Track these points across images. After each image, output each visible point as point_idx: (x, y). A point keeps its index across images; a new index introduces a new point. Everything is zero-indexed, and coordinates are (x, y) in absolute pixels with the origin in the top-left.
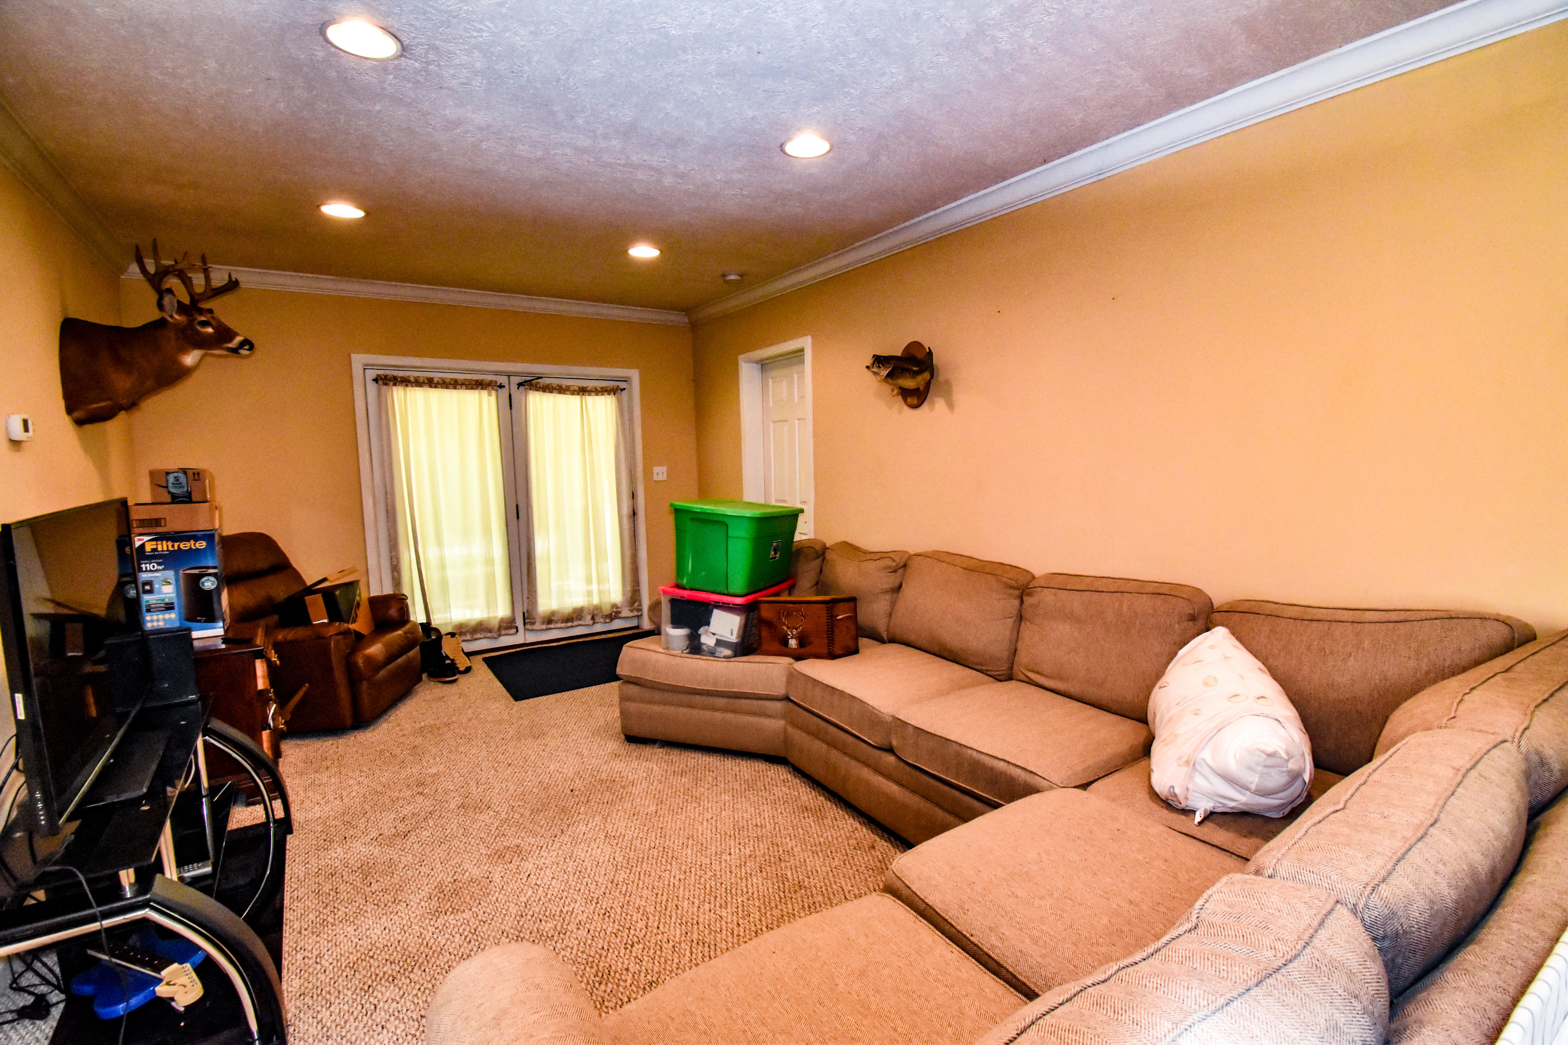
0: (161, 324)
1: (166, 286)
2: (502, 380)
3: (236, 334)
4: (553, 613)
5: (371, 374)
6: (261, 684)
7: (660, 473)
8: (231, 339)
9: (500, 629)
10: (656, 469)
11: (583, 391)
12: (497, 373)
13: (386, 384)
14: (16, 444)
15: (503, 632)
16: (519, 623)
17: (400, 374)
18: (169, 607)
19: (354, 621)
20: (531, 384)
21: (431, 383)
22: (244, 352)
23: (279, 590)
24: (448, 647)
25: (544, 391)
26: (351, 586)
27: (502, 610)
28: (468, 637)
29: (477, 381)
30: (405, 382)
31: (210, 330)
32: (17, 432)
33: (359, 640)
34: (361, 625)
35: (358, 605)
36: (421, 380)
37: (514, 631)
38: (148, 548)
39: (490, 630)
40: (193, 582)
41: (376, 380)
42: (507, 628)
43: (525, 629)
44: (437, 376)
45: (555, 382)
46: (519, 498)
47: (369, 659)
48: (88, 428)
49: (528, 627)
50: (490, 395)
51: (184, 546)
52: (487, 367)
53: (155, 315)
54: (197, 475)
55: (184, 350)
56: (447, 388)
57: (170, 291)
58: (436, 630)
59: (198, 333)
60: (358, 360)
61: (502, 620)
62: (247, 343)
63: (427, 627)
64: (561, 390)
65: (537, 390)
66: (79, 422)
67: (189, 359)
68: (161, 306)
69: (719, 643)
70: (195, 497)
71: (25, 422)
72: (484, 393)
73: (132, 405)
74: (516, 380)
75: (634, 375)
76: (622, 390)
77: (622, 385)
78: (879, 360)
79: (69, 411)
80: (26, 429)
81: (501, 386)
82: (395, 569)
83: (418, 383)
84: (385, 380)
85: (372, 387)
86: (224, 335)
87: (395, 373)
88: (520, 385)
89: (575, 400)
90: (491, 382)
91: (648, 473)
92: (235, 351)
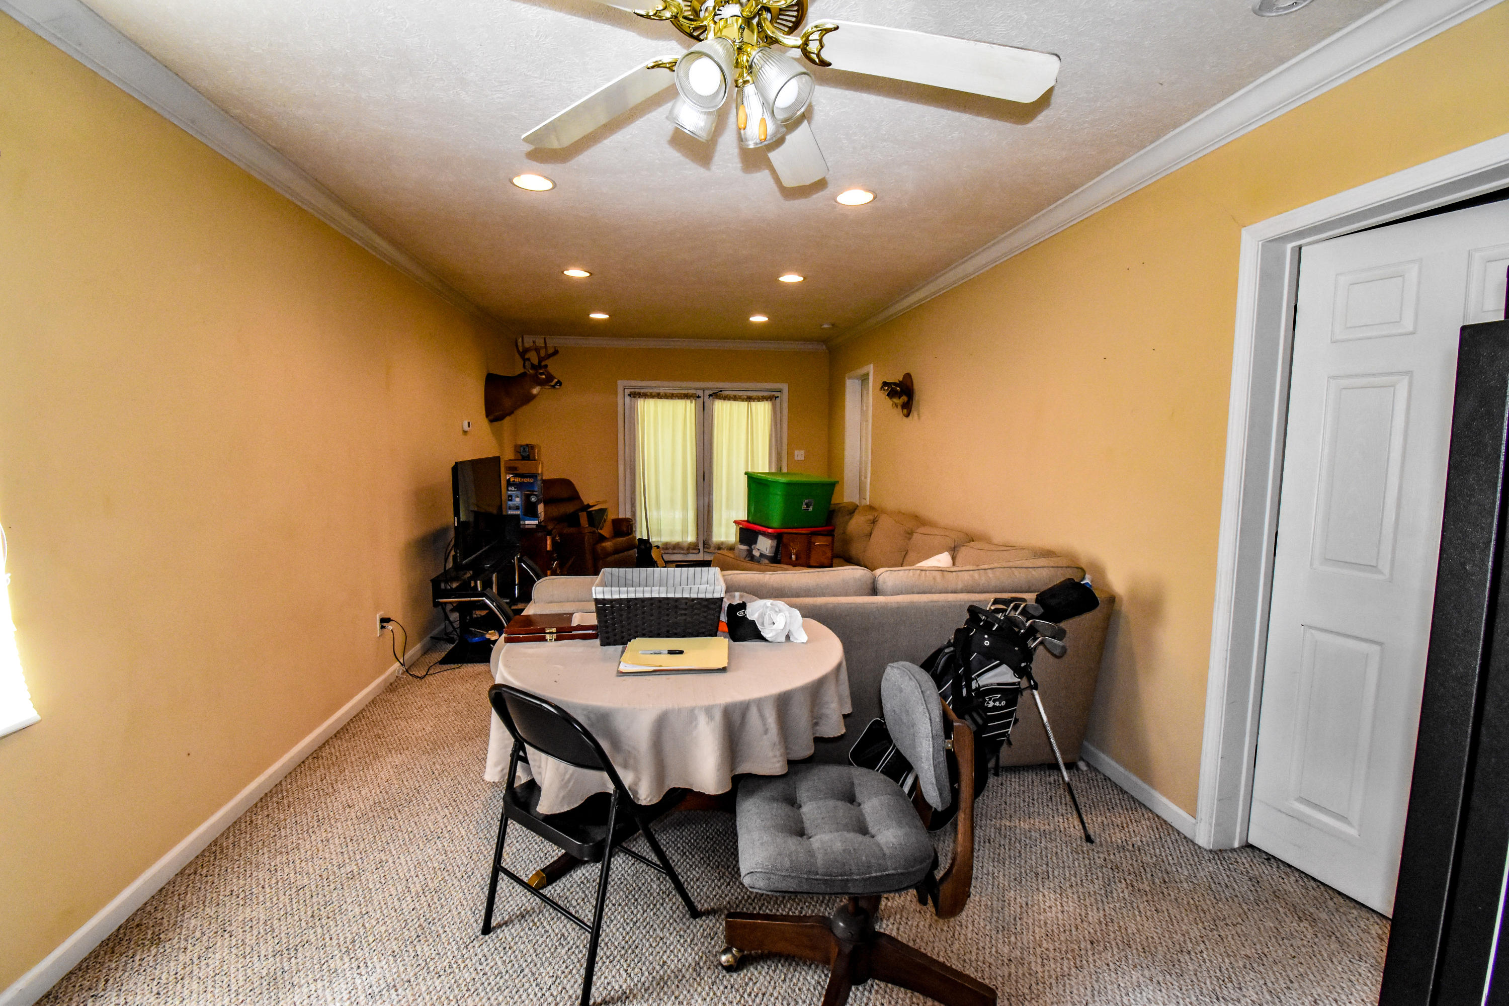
0: (523, 375)
1: (527, 356)
2: (700, 393)
3: (555, 378)
4: (722, 543)
5: (627, 391)
6: (549, 548)
7: (799, 455)
8: (552, 381)
9: (688, 549)
10: (796, 452)
11: (749, 399)
12: (697, 389)
13: (634, 397)
14: (465, 432)
15: (691, 551)
16: (701, 546)
17: (642, 391)
18: (517, 508)
19: (601, 529)
20: (717, 395)
21: (659, 396)
22: (557, 387)
23: (569, 508)
24: (654, 554)
25: (725, 399)
26: (603, 511)
27: (691, 538)
28: (670, 551)
29: (684, 394)
30: (645, 396)
31: (544, 377)
32: (466, 428)
33: (603, 539)
34: (606, 531)
35: (605, 521)
36: (654, 394)
37: (697, 551)
38: (512, 480)
39: (682, 549)
40: (527, 497)
41: (630, 395)
42: (694, 549)
43: (704, 552)
44: (662, 391)
45: (732, 393)
46: (706, 468)
47: (604, 549)
48: (495, 423)
49: (706, 550)
50: (691, 402)
51: (526, 480)
52: (689, 386)
53: (522, 371)
54: (532, 447)
55: (533, 387)
56: (667, 398)
57: (529, 359)
58: (650, 544)
59: (539, 378)
60: (621, 384)
61: (690, 544)
62: (559, 383)
63: (647, 542)
64: (735, 398)
65: (720, 399)
66: (491, 421)
67: (535, 391)
68: (524, 366)
69: (762, 555)
70: (531, 458)
71: (469, 423)
72: (688, 402)
73: (511, 413)
74: (708, 393)
75: (785, 387)
76: (776, 397)
77: (776, 394)
78: (885, 384)
79: (487, 416)
80: (469, 426)
81: (699, 397)
82: (633, 505)
83: (652, 396)
84: (635, 395)
85: (628, 399)
86: (550, 378)
87: (639, 391)
88: (710, 395)
89: (744, 405)
90: (693, 394)
91: (790, 454)
92: (553, 387)
